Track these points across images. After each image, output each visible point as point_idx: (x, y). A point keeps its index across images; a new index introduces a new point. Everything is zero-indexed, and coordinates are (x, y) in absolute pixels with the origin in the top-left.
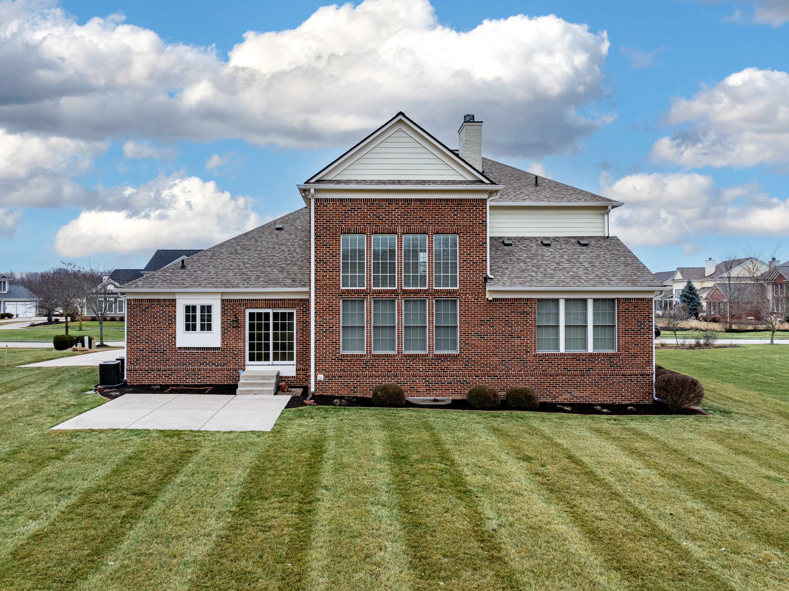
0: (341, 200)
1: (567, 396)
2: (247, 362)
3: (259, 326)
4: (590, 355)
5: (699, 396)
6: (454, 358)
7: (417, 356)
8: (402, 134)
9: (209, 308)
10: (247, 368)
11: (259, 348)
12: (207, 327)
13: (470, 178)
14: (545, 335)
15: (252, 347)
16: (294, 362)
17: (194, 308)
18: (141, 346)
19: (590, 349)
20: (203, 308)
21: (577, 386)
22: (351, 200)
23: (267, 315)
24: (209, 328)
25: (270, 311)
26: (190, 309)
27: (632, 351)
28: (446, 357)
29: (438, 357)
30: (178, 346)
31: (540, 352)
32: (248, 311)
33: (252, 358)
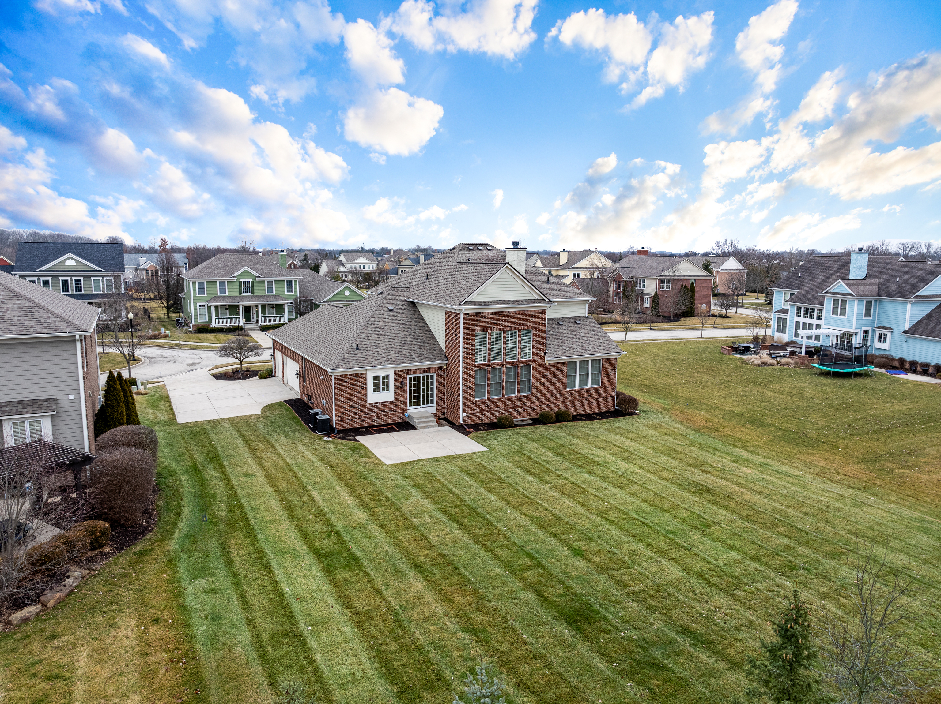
0: (476, 313)
1: (579, 411)
2: (409, 408)
3: (415, 385)
4: (590, 389)
5: (637, 405)
6: (529, 397)
7: (512, 397)
8: (506, 274)
9: (387, 377)
10: (409, 411)
11: (415, 399)
12: (386, 389)
13: (539, 298)
14: (570, 380)
15: (410, 398)
16: (434, 404)
17: (378, 377)
18: (344, 405)
19: (589, 386)
20: (383, 377)
21: (583, 405)
22: (481, 313)
23: (419, 378)
24: (387, 389)
25: (421, 375)
26: (376, 379)
27: (607, 385)
28: (525, 396)
29: (522, 397)
30: (368, 402)
31: (568, 389)
32: (409, 376)
33: (411, 405)
